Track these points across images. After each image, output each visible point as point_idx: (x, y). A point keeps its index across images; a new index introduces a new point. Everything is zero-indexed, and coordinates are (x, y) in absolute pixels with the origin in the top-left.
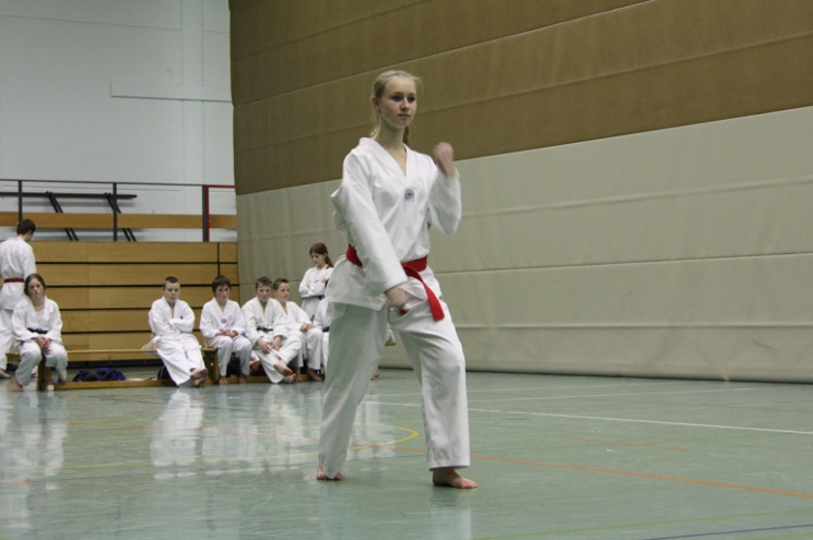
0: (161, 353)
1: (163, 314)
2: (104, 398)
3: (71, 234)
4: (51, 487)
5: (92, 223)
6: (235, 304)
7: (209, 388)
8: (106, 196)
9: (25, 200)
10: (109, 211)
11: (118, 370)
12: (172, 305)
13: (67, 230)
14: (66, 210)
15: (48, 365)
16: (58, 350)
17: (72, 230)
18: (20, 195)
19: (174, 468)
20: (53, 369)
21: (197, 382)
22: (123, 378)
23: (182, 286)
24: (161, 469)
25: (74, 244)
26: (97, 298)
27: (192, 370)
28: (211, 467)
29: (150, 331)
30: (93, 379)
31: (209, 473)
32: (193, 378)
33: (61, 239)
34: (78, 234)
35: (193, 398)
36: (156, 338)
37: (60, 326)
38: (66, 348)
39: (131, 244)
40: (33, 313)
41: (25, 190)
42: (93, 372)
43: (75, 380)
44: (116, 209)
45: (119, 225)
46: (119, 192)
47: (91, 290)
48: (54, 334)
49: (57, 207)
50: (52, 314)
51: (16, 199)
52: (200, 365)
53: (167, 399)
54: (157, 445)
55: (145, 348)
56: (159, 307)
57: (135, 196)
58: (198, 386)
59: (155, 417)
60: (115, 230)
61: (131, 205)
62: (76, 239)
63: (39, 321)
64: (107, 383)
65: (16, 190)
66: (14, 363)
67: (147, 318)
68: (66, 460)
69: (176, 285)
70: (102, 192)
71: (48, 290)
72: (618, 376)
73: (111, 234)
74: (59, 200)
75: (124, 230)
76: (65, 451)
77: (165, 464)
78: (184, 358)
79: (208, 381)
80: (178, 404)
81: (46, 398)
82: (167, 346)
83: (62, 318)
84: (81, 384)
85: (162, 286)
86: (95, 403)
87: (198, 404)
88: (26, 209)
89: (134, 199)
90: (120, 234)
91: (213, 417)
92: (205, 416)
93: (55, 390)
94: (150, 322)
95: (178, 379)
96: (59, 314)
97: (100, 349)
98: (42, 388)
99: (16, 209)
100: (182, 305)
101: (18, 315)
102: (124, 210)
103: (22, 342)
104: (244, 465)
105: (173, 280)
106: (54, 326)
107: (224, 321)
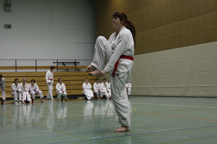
0: (85, 93)
1: (85, 86)
2: (74, 102)
3: (67, 70)
4: (64, 120)
5: (71, 68)
6: (100, 83)
7: (94, 100)
8: (74, 62)
9: (58, 64)
10: (75, 65)
11: (77, 97)
12: (87, 84)
13: (66, 69)
14: (66, 65)
15: (63, 96)
16: (65, 93)
17: (67, 69)
18: (57, 63)
19: (88, 116)
20: (64, 97)
21: (92, 99)
22: (78, 98)
23: (89, 80)
24: (85, 117)
25: (68, 72)
26: (72, 83)
27: (91, 97)
28: (96, 116)
29: (83, 89)
30: (72, 99)
31: (96, 117)
32: (91, 98)
33: (65, 71)
34: (68, 70)
35: (92, 102)
36: (84, 90)
37: (65, 88)
38: (67, 93)
39: (79, 72)
40: (60, 86)
41: (58, 62)
42: (72, 97)
43: (69, 99)
44: (76, 65)
45: (77, 68)
46: (76, 62)
47: (71, 81)
48: (64, 90)
49: (64, 65)
50: (63, 86)
51: (56, 64)
52: (93, 96)
53: (86, 102)
54: (85, 112)
55: (82, 92)
56: (84, 85)
57: (79, 62)
58: (92, 100)
59: (84, 106)
60: (76, 69)
61: (79, 64)
62: (68, 71)
63: (61, 87)
64: (75, 99)
65: (56, 62)
66: (57, 96)
67: (82, 87)
68: (67, 115)
69: (87, 80)
70: (73, 62)
71: (63, 81)
72: (176, 97)
73: (75, 70)
74: (65, 63)
75: (77, 69)
76: (67, 113)
77: (86, 115)
78: (90, 94)
79: (95, 99)
80: (89, 103)
81: (63, 102)
82: (86, 92)
83: (66, 87)
84: (70, 100)
85: (85, 80)
86: (73, 104)
87: (92, 103)
88: (58, 65)
89: (79, 63)
90: (77, 70)
91: (95, 106)
92: (94, 106)
93: (65, 101)
94: (83, 87)
95: (89, 99)
96: (65, 86)
97: (73, 93)
98: (62, 100)
99: (56, 65)
100: (89, 84)
101: (57, 86)
102: (77, 65)
103: (59, 91)
104: (102, 116)
105: (87, 79)
106: (64, 88)
107: (98, 87)
